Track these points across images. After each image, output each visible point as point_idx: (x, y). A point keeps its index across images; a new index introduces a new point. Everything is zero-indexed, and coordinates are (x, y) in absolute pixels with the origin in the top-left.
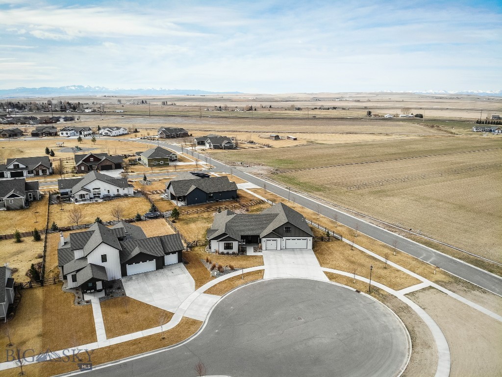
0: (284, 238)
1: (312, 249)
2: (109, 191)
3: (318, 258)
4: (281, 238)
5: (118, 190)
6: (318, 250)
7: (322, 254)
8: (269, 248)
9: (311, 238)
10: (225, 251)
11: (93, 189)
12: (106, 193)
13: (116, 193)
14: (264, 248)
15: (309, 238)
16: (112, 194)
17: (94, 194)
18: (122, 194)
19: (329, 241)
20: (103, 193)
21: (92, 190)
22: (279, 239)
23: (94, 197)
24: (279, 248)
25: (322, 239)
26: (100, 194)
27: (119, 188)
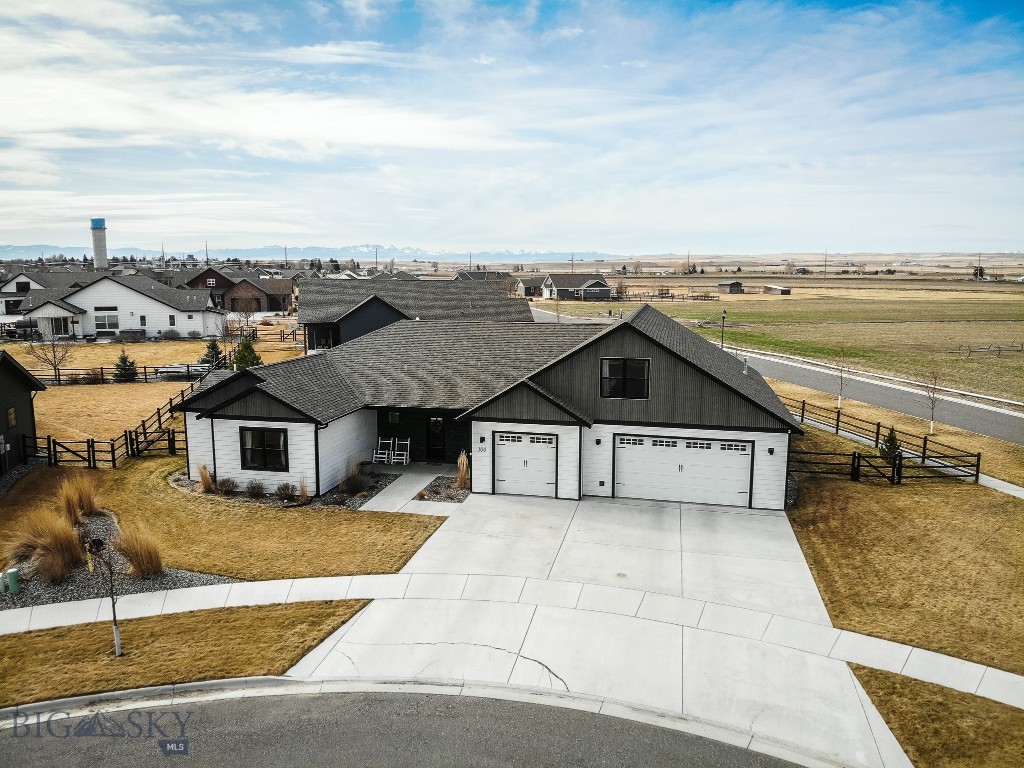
0: (606, 431)
1: (788, 508)
2: (143, 319)
3: (816, 563)
4: (582, 423)
5: (172, 318)
6: (825, 519)
7: (851, 541)
8: (509, 481)
9: (779, 442)
10: (245, 478)
11: (97, 309)
12: (136, 325)
13: (166, 327)
14: (481, 478)
15: (763, 440)
16: (152, 328)
17: (98, 326)
18: (184, 333)
19: (896, 480)
20: (128, 322)
21: (92, 313)
22: (569, 435)
23: (100, 334)
24: (569, 488)
25: (855, 469)
26: (116, 326)
27: (173, 312)
